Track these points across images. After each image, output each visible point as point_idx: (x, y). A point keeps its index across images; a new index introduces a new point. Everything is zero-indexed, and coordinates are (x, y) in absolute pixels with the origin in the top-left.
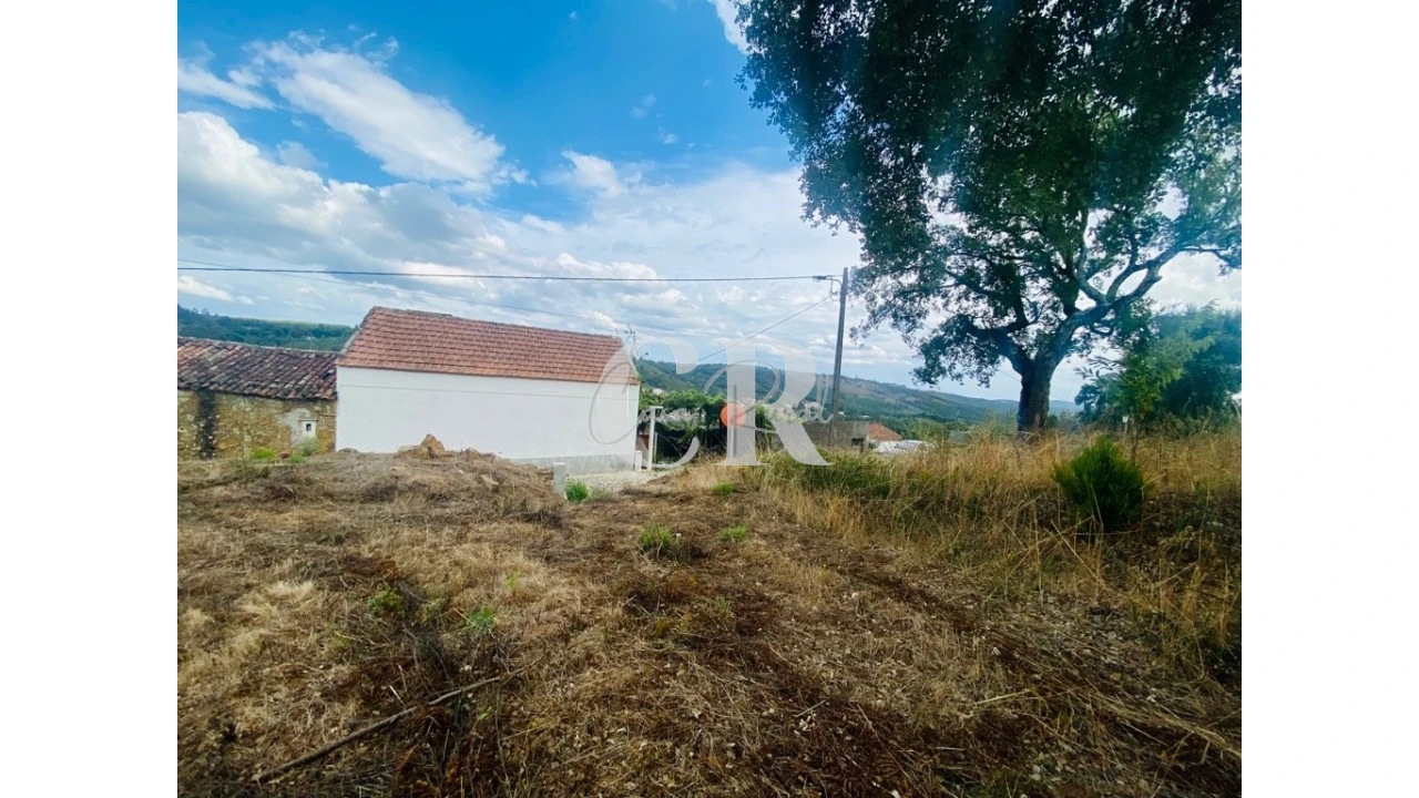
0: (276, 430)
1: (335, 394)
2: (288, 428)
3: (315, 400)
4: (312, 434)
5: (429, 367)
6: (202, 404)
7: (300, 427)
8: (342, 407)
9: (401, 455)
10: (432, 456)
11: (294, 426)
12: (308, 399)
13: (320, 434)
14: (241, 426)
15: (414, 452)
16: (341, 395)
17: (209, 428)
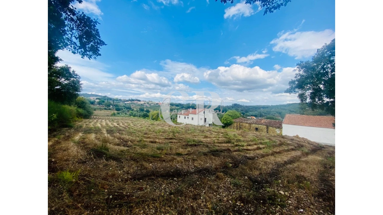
0: (275, 131)
1: (282, 127)
2: (276, 131)
3: (280, 128)
4: (279, 132)
5: (296, 124)
6: (267, 127)
7: (278, 131)
8: (283, 129)
9: (294, 136)
10: (298, 137)
11: (277, 131)
12: (279, 128)
13: (280, 132)
14: (271, 130)
15: (295, 136)
16: (283, 127)
17: (268, 130)
